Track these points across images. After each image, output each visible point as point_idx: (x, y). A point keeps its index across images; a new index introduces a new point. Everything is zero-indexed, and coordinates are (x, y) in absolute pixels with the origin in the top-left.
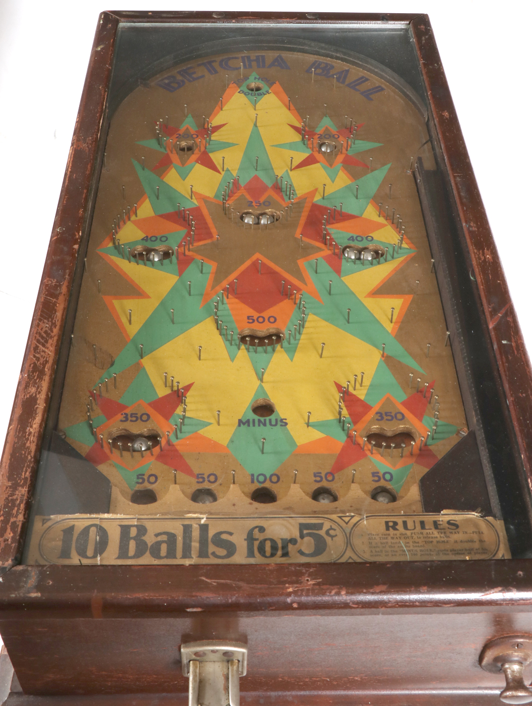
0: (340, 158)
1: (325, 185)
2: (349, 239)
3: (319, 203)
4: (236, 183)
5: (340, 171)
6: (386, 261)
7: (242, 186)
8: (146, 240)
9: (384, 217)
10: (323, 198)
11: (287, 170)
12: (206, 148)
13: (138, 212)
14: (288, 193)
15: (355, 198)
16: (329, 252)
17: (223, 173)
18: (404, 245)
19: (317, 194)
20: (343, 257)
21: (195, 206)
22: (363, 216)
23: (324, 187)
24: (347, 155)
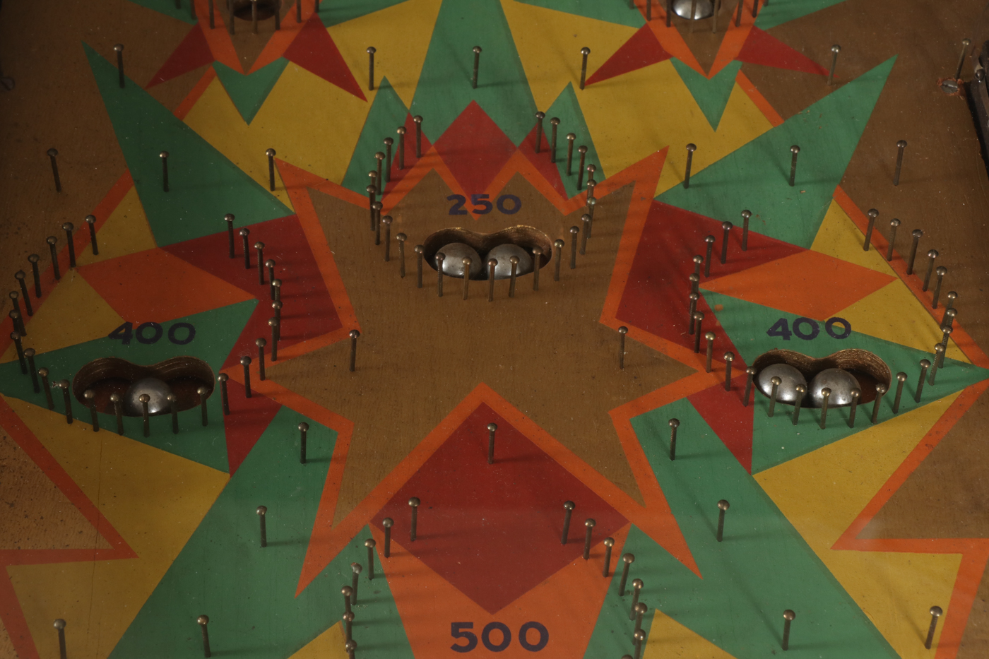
0: (734, 40)
1: (693, 146)
2: (772, 332)
3: (673, 202)
4: (413, 131)
5: (736, 85)
6: (895, 410)
7: (432, 141)
8: (126, 339)
9: (880, 248)
10: (686, 184)
11: (570, 86)
12: (317, 9)
13: (99, 235)
14: (576, 167)
15: (785, 184)
16: (711, 380)
17: (371, 96)
18: (954, 353)
19: (666, 168)
20: (757, 397)
21: (282, 214)
22: (812, 248)
23: (690, 154)
24: (754, 28)
